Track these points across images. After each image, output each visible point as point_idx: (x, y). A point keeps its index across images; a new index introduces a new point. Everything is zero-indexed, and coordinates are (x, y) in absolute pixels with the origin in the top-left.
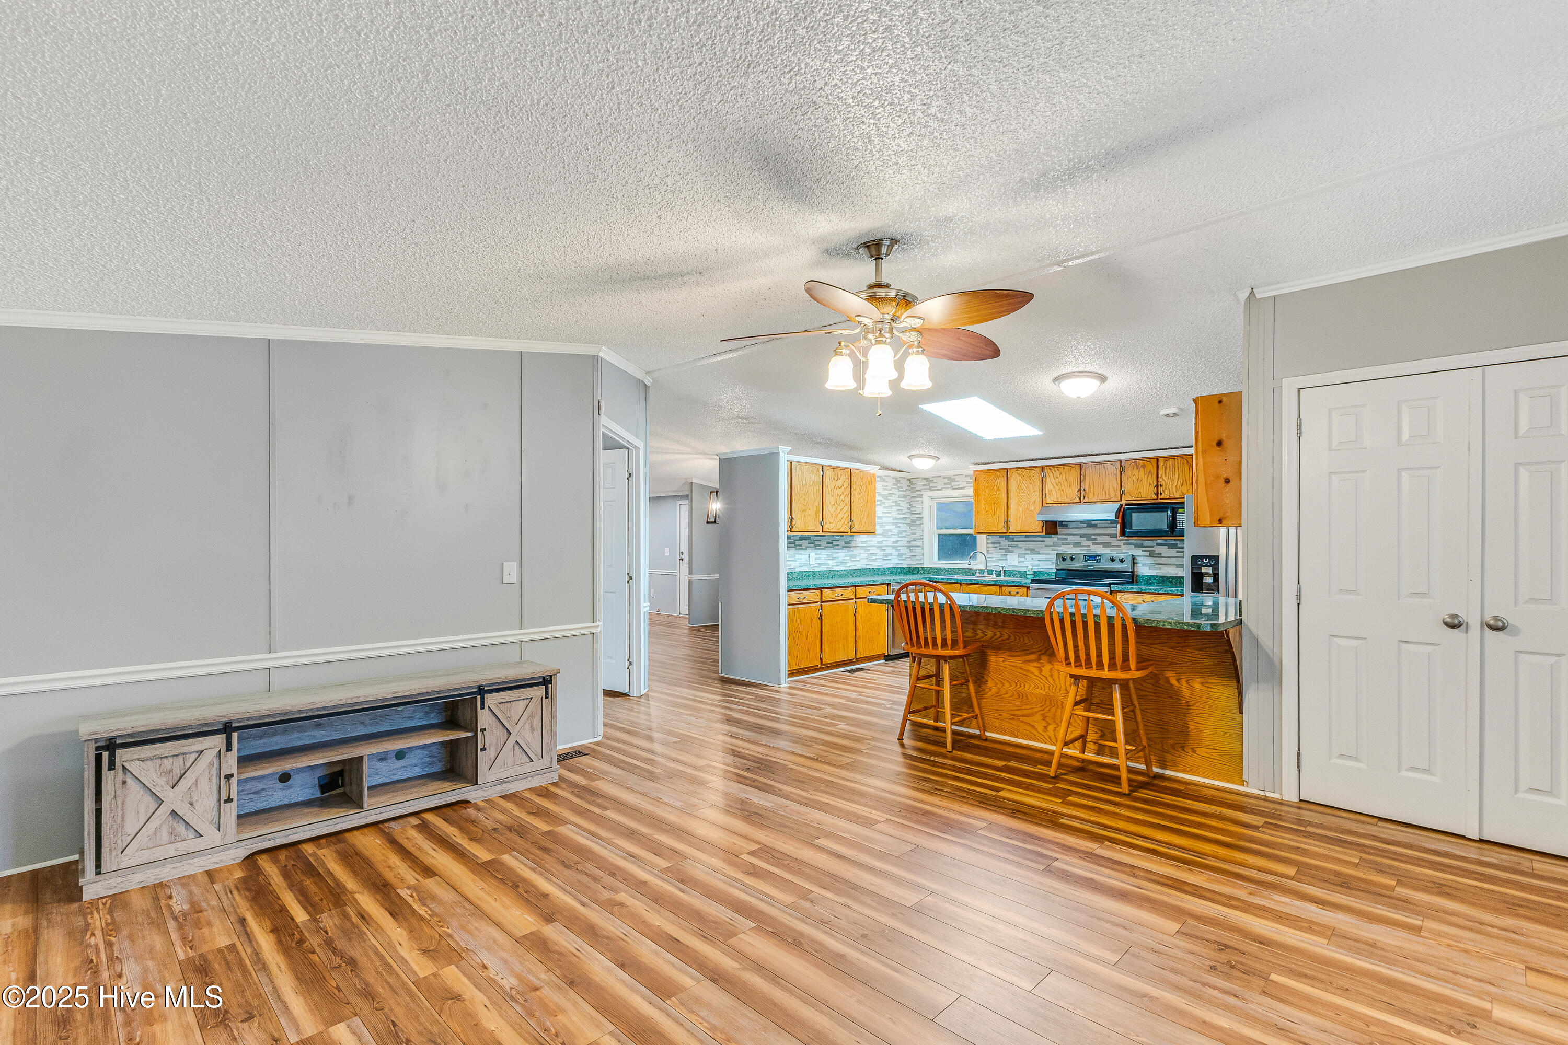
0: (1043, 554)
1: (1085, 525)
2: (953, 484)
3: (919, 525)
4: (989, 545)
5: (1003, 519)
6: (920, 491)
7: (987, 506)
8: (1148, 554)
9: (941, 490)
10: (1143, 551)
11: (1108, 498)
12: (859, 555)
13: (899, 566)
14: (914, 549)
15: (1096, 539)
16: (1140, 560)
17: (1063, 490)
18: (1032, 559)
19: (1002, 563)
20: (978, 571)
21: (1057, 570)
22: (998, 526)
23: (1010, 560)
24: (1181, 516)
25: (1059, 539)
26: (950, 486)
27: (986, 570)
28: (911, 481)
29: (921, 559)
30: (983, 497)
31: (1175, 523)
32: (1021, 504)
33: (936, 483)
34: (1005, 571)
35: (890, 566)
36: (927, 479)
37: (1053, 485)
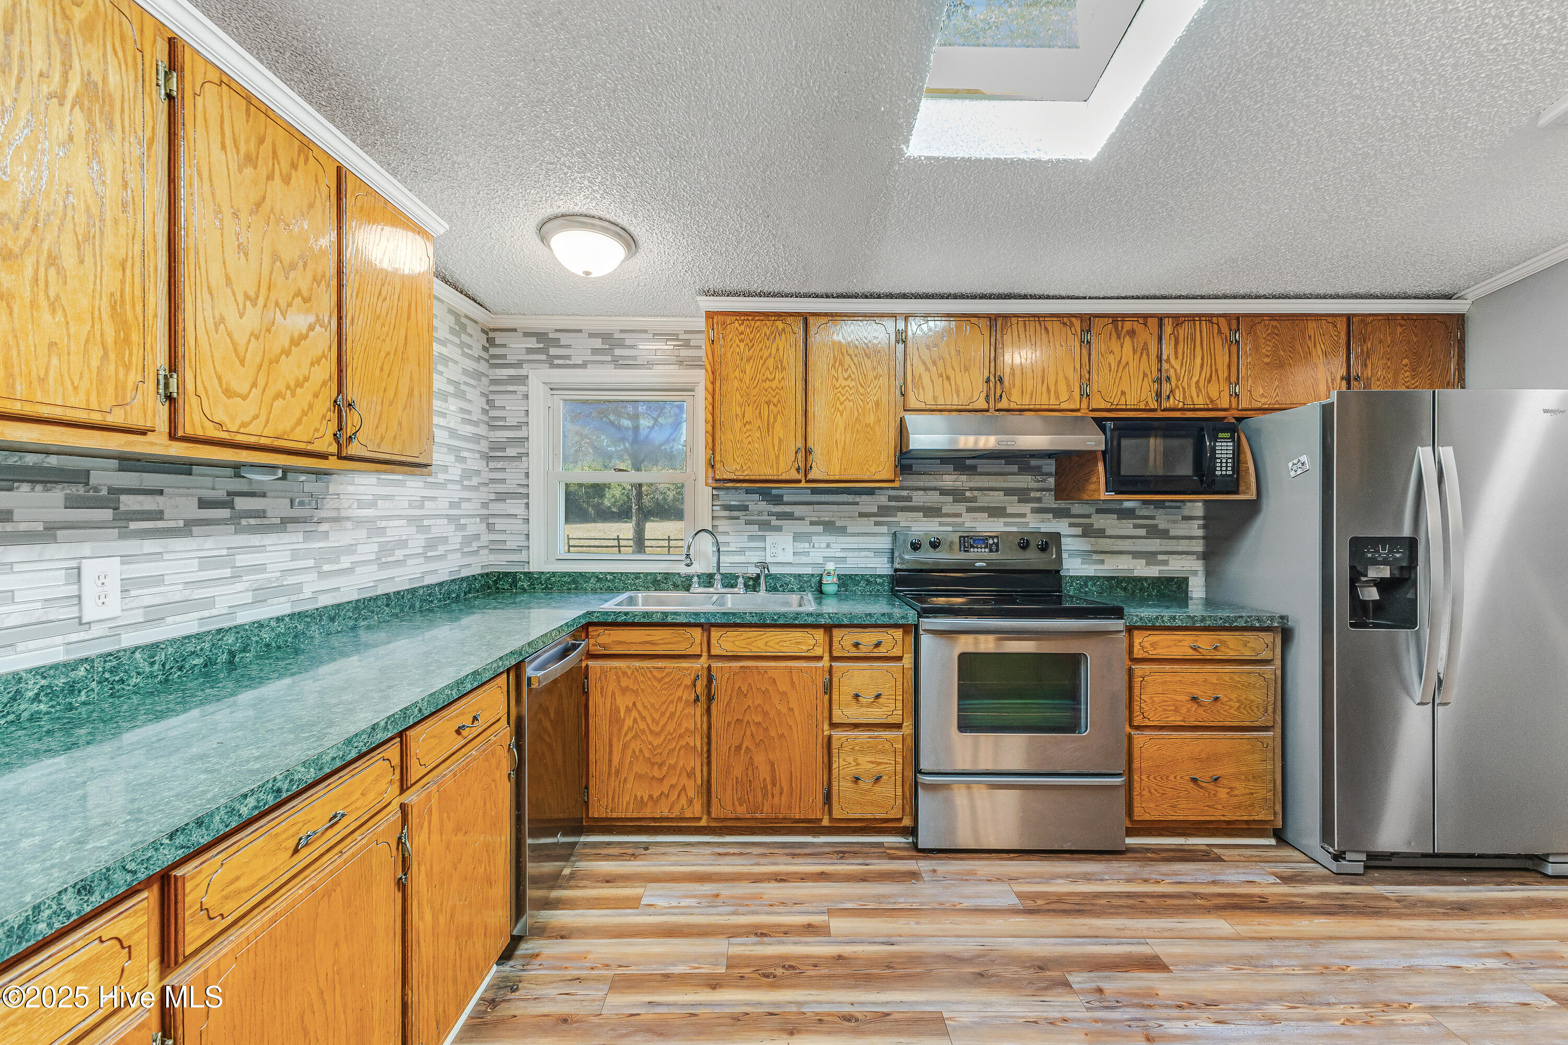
0: (853, 535)
1: (950, 468)
2: (617, 352)
3: (519, 457)
4: (718, 513)
5: (794, 443)
6: (519, 365)
7: (749, 411)
8: (1080, 531)
9: (584, 366)
10: (1071, 525)
11: (1053, 403)
12: (350, 549)
13: (465, 573)
14: (500, 524)
15: (974, 499)
16: (1068, 544)
17: (948, 378)
18: (828, 546)
19: (755, 557)
20: (695, 579)
21: (896, 570)
22: (778, 463)
23: (774, 550)
24: (1224, 449)
25: (891, 498)
26: (609, 358)
27: (718, 577)
28: (490, 336)
29: (519, 550)
30: (736, 383)
31: (1215, 463)
32: (841, 408)
33: (569, 346)
34: (766, 576)
35: (444, 577)
36: (541, 336)
37: (924, 363)
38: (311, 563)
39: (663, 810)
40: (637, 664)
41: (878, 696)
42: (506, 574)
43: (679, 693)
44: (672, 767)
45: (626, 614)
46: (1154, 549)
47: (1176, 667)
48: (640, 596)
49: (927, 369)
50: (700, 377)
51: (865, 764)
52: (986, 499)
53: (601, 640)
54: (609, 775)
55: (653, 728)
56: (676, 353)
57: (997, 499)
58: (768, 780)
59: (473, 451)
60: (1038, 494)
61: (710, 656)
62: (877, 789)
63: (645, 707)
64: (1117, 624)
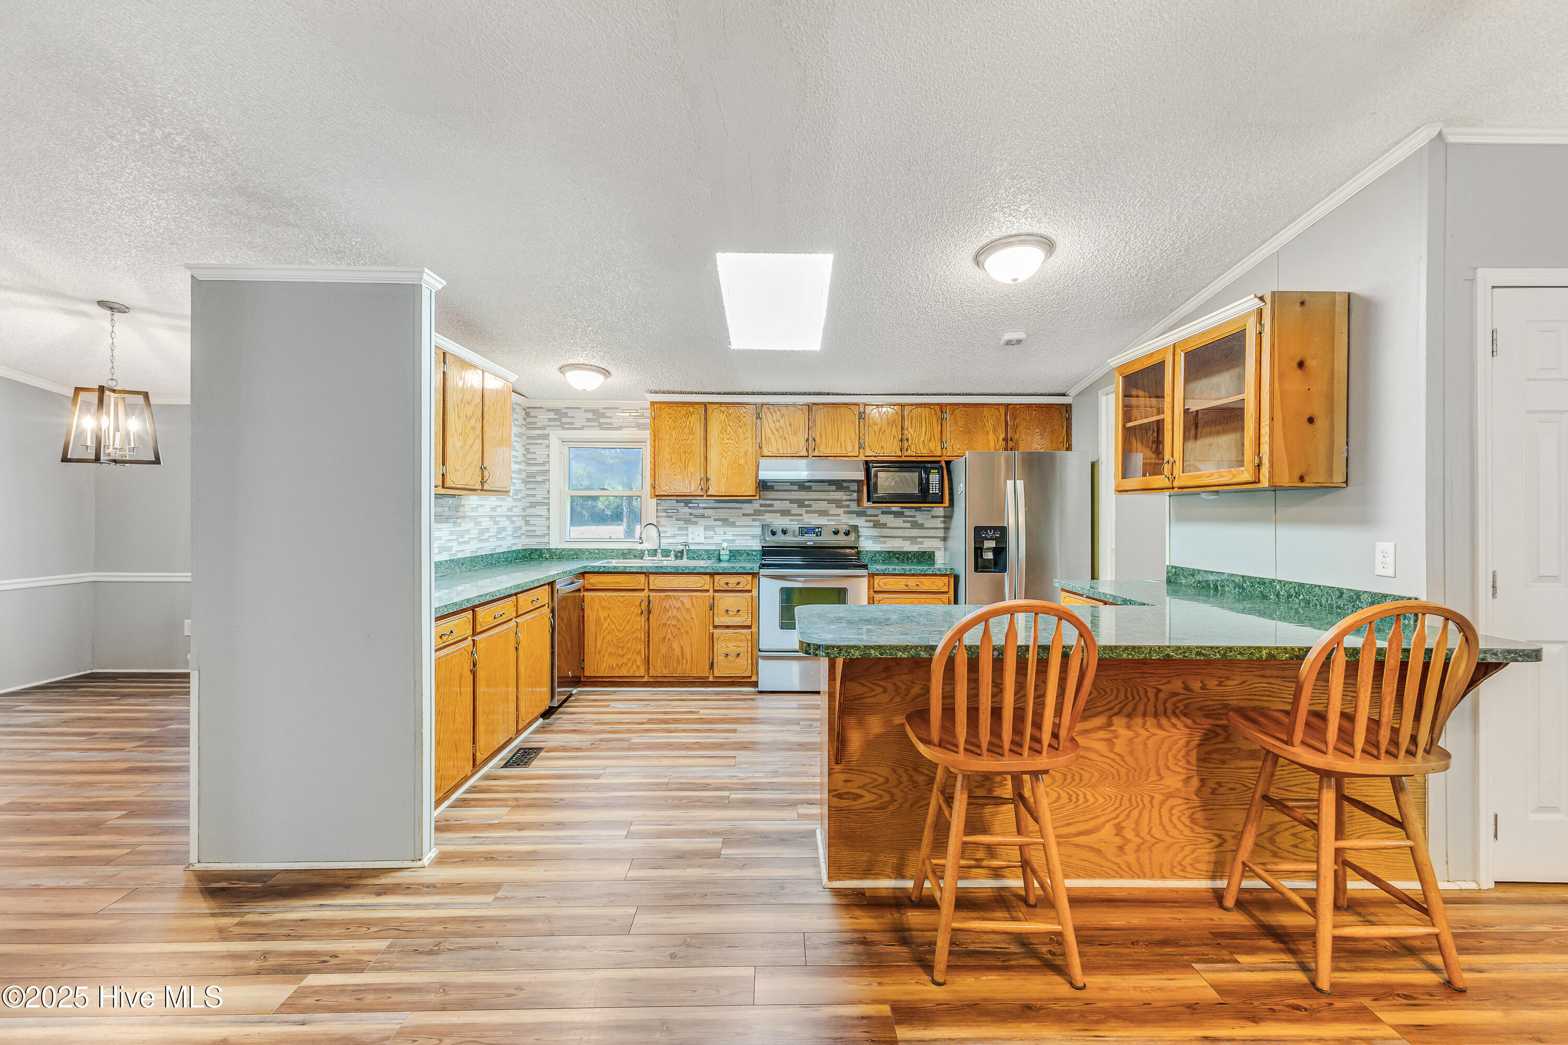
0: (739, 527)
1: (796, 488)
2: (602, 420)
3: (544, 482)
4: (659, 514)
5: (699, 475)
6: (544, 428)
7: (674, 457)
8: (871, 524)
9: (582, 428)
10: (866, 521)
11: (844, 452)
12: (468, 532)
13: (514, 548)
14: (532, 521)
15: (810, 506)
16: (863, 532)
17: (785, 439)
18: (725, 533)
19: (681, 539)
20: (646, 552)
21: (763, 547)
22: (690, 485)
23: (693, 536)
24: (934, 478)
25: (761, 505)
26: (597, 424)
27: (659, 551)
28: (527, 412)
29: (543, 536)
30: (667, 442)
31: (929, 486)
32: (726, 455)
33: (573, 417)
34: (688, 550)
35: (504, 549)
36: (557, 411)
37: (771, 430)
38: (455, 537)
39: (624, 672)
40: (610, 594)
41: (738, 611)
42: (536, 550)
43: (633, 610)
44: (629, 649)
45: (604, 567)
46: (914, 535)
47: (896, 596)
48: (614, 561)
49: (773, 434)
50: (646, 434)
51: (732, 647)
52: (816, 506)
53: (591, 581)
54: (595, 653)
55: (619, 628)
56: (636, 420)
57: (823, 505)
58: (680, 656)
59: (518, 479)
60: (847, 503)
61: (650, 590)
62: (737, 660)
63: (614, 617)
64: (863, 572)
